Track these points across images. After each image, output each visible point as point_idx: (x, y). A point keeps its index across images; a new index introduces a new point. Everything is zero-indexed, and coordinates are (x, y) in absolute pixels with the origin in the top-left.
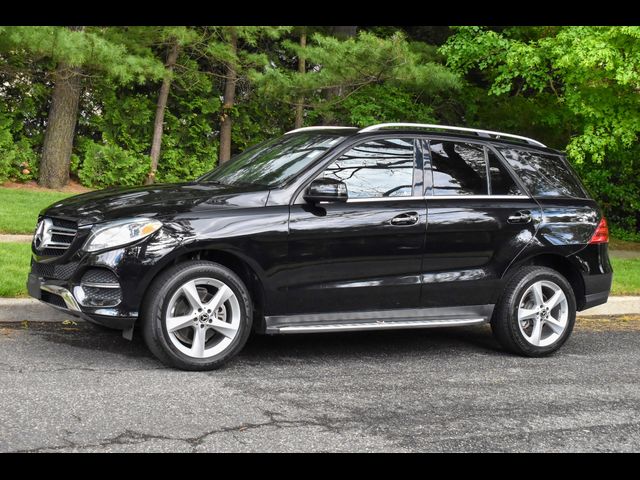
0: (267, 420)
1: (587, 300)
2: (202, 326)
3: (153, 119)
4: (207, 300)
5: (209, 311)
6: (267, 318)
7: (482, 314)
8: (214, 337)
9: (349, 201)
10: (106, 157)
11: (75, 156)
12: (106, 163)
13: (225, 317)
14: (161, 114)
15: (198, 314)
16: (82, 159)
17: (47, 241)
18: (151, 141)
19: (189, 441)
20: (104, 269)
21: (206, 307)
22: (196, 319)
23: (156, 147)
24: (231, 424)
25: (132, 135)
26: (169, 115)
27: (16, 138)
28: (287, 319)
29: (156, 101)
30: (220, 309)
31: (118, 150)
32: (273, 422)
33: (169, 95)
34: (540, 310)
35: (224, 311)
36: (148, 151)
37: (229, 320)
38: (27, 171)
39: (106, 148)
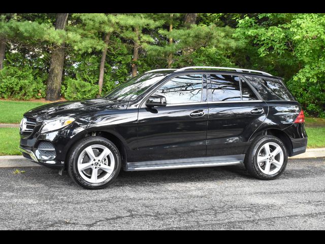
0: (129, 214)
1: (294, 151)
2: (96, 168)
3: (99, 67)
4: (98, 155)
5: (99, 161)
6: (128, 163)
7: (239, 160)
8: (102, 173)
9: (167, 105)
10: (77, 86)
11: (63, 86)
12: (77, 89)
13: (107, 163)
14: (103, 65)
15: (94, 162)
16: (66, 87)
17: (24, 128)
18: (98, 78)
19: (87, 225)
20: (48, 141)
21: (97, 159)
22: (92, 165)
23: (101, 80)
24: (110, 216)
25: (90, 76)
26: (107, 65)
27: (35, 79)
28: (138, 164)
29: (101, 58)
30: (105, 160)
31: (83, 82)
32: (132, 216)
33: (107, 55)
34: (269, 157)
35: (107, 160)
36: (97, 83)
37: (109, 165)
38: (40, 94)
39: (78, 82)
